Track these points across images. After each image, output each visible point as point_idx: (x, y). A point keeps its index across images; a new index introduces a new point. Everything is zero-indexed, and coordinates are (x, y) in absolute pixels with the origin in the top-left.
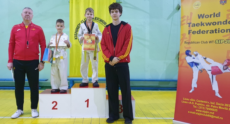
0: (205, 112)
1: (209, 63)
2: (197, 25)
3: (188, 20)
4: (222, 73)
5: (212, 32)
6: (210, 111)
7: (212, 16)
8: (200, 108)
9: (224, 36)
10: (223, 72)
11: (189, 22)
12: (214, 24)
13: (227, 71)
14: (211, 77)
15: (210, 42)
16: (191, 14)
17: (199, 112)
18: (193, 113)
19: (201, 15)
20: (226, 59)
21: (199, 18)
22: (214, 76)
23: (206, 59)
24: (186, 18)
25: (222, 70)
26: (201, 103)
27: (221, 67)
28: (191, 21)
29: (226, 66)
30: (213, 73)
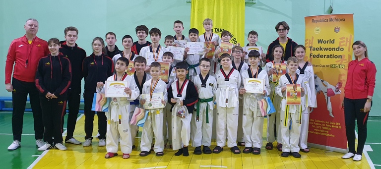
0: (321, 131)
1: (326, 86)
2: (317, 49)
3: (310, 43)
4: (334, 94)
5: (328, 57)
6: (325, 130)
7: (329, 42)
9: (337, 62)
10: (336, 93)
11: (310, 46)
12: (330, 49)
13: (339, 93)
14: (326, 99)
15: (327, 66)
17: (317, 131)
18: (312, 132)
19: (320, 40)
20: (338, 82)
21: (319, 43)
22: (329, 98)
23: (323, 81)
24: (308, 42)
25: (335, 92)
27: (334, 89)
28: (312, 45)
29: (337, 88)
30: (328, 95)
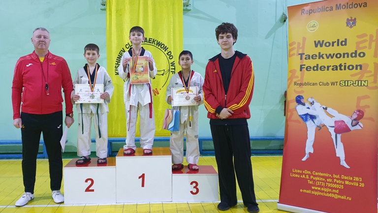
0: (325, 190)
2: (313, 57)
3: (299, 48)
4: (349, 130)
6: (332, 188)
8: (318, 183)
9: (352, 75)
11: (300, 52)
14: (333, 137)
15: (333, 84)
16: (304, 39)
17: (317, 190)
18: (308, 192)
19: (319, 42)
20: (355, 109)
21: (316, 46)
22: (339, 136)
23: (326, 109)
24: (296, 46)
25: (349, 126)
26: (319, 176)
27: (348, 121)
29: (355, 120)
30: (337, 131)
